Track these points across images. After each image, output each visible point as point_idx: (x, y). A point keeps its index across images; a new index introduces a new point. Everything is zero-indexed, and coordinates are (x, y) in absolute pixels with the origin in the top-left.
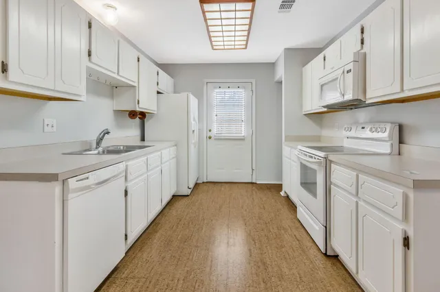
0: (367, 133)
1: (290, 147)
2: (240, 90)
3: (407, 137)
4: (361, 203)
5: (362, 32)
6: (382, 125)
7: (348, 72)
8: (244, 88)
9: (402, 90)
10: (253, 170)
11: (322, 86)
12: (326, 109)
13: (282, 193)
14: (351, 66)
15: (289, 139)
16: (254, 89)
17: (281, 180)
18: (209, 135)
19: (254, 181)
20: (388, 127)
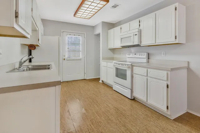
0: (137, 56)
1: (106, 62)
2: (79, 37)
3: (150, 57)
4: (149, 78)
5: (140, 22)
6: (143, 53)
7: (135, 35)
8: (81, 36)
9: (156, 43)
10: (85, 73)
11: (121, 39)
12: (121, 47)
13: (101, 81)
14: (137, 33)
15: (104, 59)
16: (85, 36)
17: (100, 76)
18: (64, 58)
19: (85, 78)
20: (145, 54)
